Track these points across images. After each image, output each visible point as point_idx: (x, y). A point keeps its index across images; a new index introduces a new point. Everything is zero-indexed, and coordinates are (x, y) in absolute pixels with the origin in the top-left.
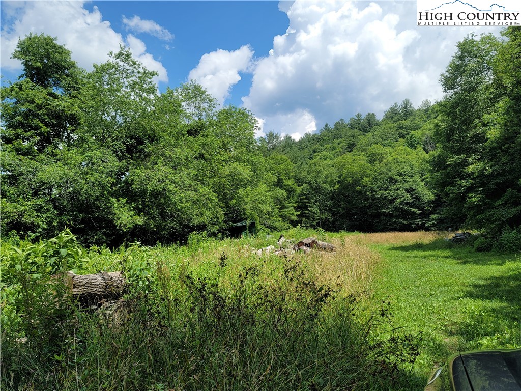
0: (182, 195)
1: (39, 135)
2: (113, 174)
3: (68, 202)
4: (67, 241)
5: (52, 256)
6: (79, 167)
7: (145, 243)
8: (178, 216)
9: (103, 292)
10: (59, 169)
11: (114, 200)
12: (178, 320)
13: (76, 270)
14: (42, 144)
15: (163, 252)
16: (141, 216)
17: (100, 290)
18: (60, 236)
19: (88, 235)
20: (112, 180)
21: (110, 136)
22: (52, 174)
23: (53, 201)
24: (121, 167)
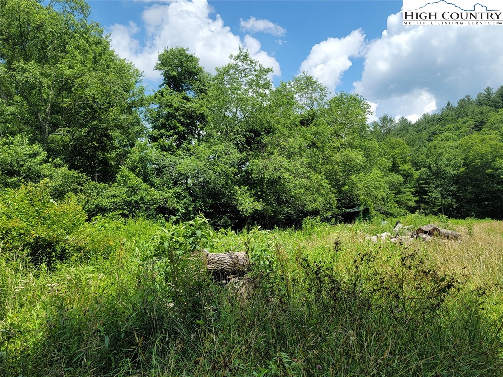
0: (296, 182)
1: (176, 134)
2: (235, 165)
3: (200, 189)
4: (201, 224)
5: (190, 236)
6: (208, 159)
7: (265, 227)
8: (293, 202)
9: (231, 269)
10: (192, 161)
11: (237, 188)
12: (296, 299)
13: (209, 249)
14: (179, 141)
15: (280, 235)
16: (260, 202)
17: (228, 267)
18: (195, 219)
19: (216, 219)
20: (235, 170)
21: (232, 131)
22: (187, 166)
23: (188, 189)
24: (241, 158)
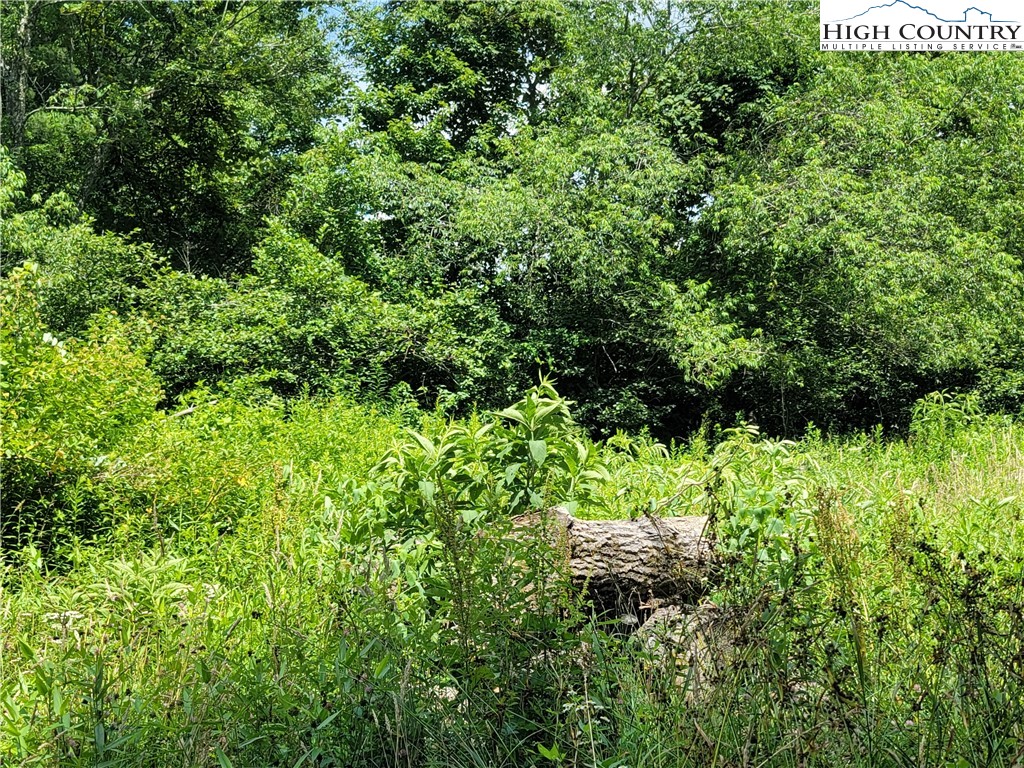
0: (890, 265)
1: (450, 96)
2: (665, 205)
3: (539, 296)
4: (546, 419)
5: (509, 460)
6: (567, 186)
7: (772, 428)
8: (877, 338)
9: (651, 576)
10: (511, 196)
11: (671, 287)
12: (888, 689)
13: (574, 505)
14: (463, 125)
15: (828, 459)
16: (756, 341)
17: (642, 569)
18: (525, 400)
19: (595, 400)
20: (665, 225)
21: (652, 80)
22: (493, 215)
23: (497, 294)
24: (687, 180)
